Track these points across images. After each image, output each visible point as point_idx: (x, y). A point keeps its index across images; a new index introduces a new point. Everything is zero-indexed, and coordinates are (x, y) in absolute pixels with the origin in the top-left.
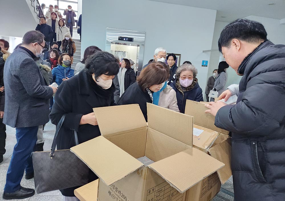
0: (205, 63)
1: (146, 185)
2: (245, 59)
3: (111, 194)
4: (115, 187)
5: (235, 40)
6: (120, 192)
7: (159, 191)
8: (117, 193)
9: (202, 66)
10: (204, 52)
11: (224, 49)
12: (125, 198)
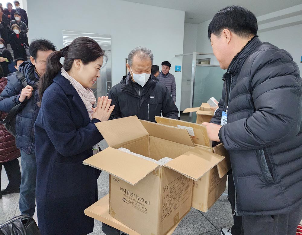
0: (178, 68)
1: (162, 183)
2: (234, 59)
3: (126, 201)
4: (130, 193)
5: (226, 31)
6: (135, 196)
7: (172, 188)
8: (133, 198)
9: (176, 71)
10: (176, 56)
11: (213, 36)
12: (142, 199)
